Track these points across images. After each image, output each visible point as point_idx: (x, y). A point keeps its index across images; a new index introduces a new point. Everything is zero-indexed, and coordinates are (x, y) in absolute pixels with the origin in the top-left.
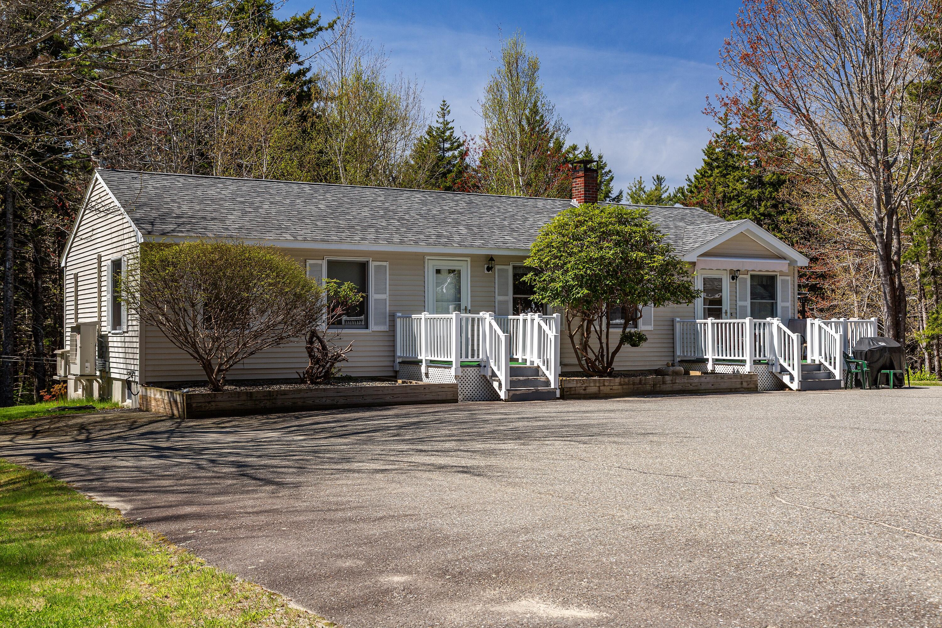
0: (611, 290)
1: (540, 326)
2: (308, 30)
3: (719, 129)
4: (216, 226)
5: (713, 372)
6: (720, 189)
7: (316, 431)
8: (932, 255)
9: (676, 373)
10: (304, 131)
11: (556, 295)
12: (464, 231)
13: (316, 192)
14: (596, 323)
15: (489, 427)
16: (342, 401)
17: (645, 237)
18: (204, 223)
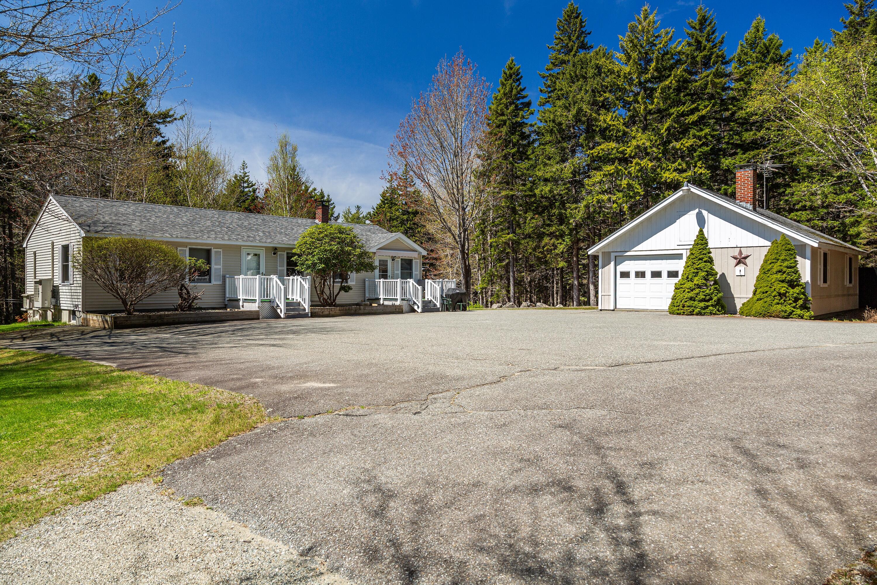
0: (335, 265)
1: (301, 282)
2: (168, 119)
3: (388, 185)
4: (126, 229)
5: (383, 304)
6: (388, 214)
7: (190, 334)
8: (483, 250)
9: (366, 305)
10: (168, 176)
11: (308, 267)
12: (261, 234)
13: (181, 211)
14: (328, 281)
15: (278, 330)
16: (199, 319)
17: (351, 240)
18: (119, 227)
